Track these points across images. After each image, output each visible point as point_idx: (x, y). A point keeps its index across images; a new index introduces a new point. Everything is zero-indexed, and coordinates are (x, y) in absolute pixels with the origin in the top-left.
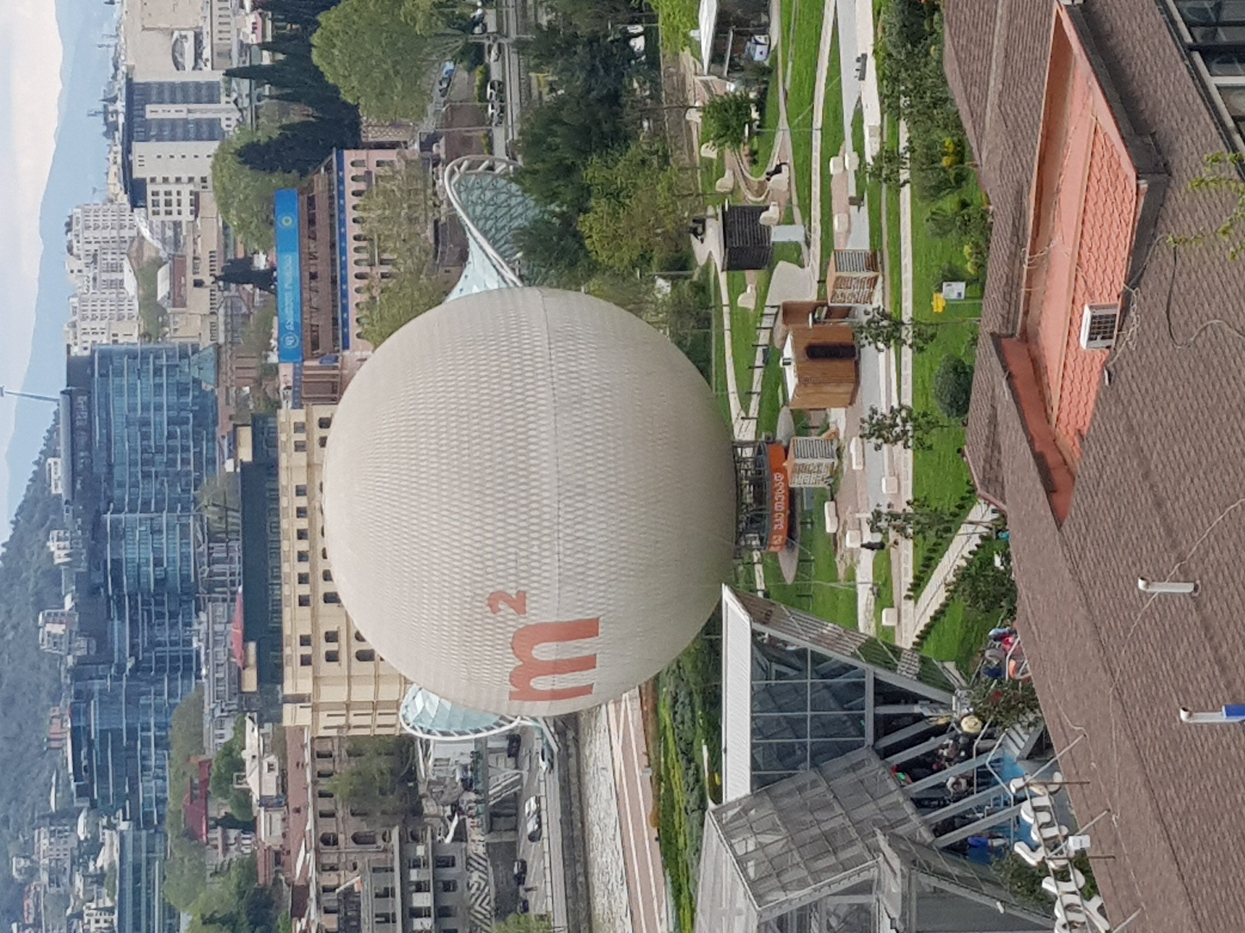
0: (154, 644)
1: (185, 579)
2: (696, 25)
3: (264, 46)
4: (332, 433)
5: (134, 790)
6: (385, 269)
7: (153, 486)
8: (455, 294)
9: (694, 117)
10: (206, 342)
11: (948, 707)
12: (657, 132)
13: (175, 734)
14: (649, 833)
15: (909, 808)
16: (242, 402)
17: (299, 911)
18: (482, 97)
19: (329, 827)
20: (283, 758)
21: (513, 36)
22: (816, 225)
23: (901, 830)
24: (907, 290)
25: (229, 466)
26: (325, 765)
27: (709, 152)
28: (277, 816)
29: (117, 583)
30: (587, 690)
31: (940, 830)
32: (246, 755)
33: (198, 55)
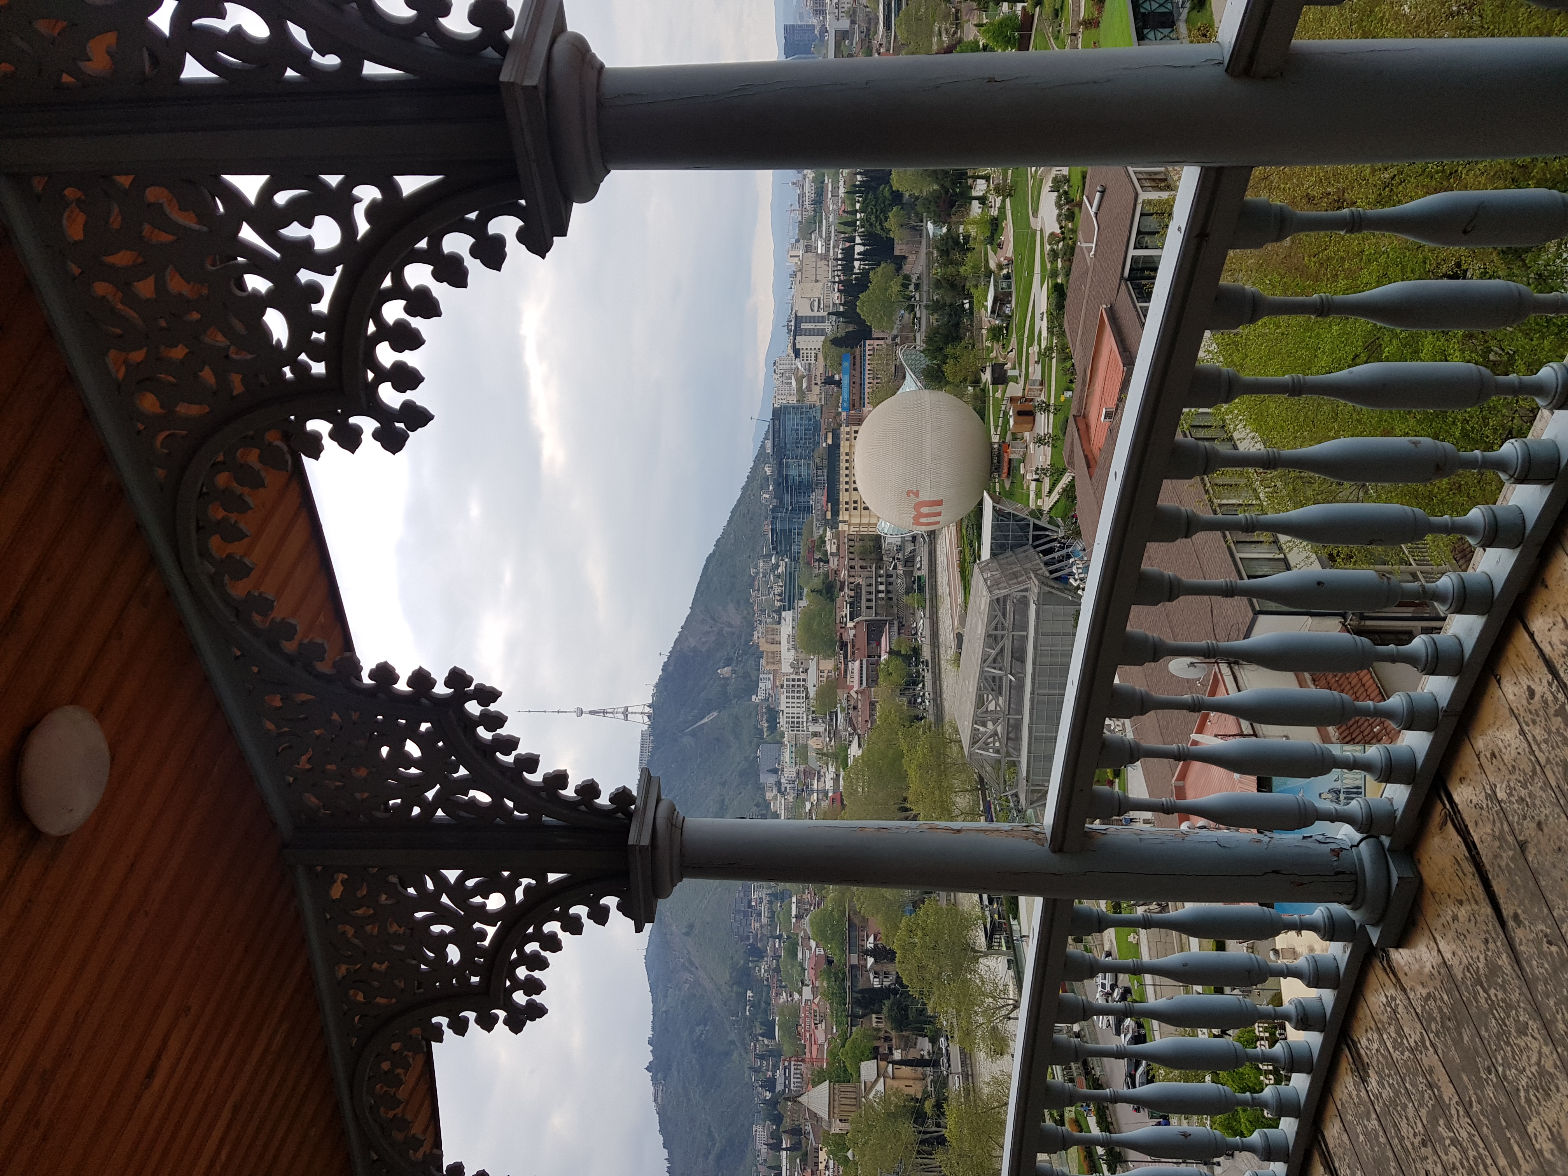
0: (798, 502)
1: (808, 481)
2: (986, 301)
3: (841, 304)
4: (858, 435)
5: (790, 549)
6: (878, 381)
7: (799, 450)
8: (900, 391)
9: (984, 332)
10: (818, 404)
11: (1057, 532)
12: (972, 337)
13: (805, 532)
14: (957, 569)
15: (1042, 565)
16: (829, 424)
17: (842, 590)
18: (913, 323)
19: (852, 563)
20: (838, 541)
21: (924, 303)
22: (1023, 370)
23: (1039, 572)
24: (1053, 393)
25: (824, 445)
26: (852, 543)
27: (988, 344)
28: (836, 559)
29: (787, 482)
30: (938, 523)
31: (1051, 572)
32: (826, 539)
33: (819, 307)
